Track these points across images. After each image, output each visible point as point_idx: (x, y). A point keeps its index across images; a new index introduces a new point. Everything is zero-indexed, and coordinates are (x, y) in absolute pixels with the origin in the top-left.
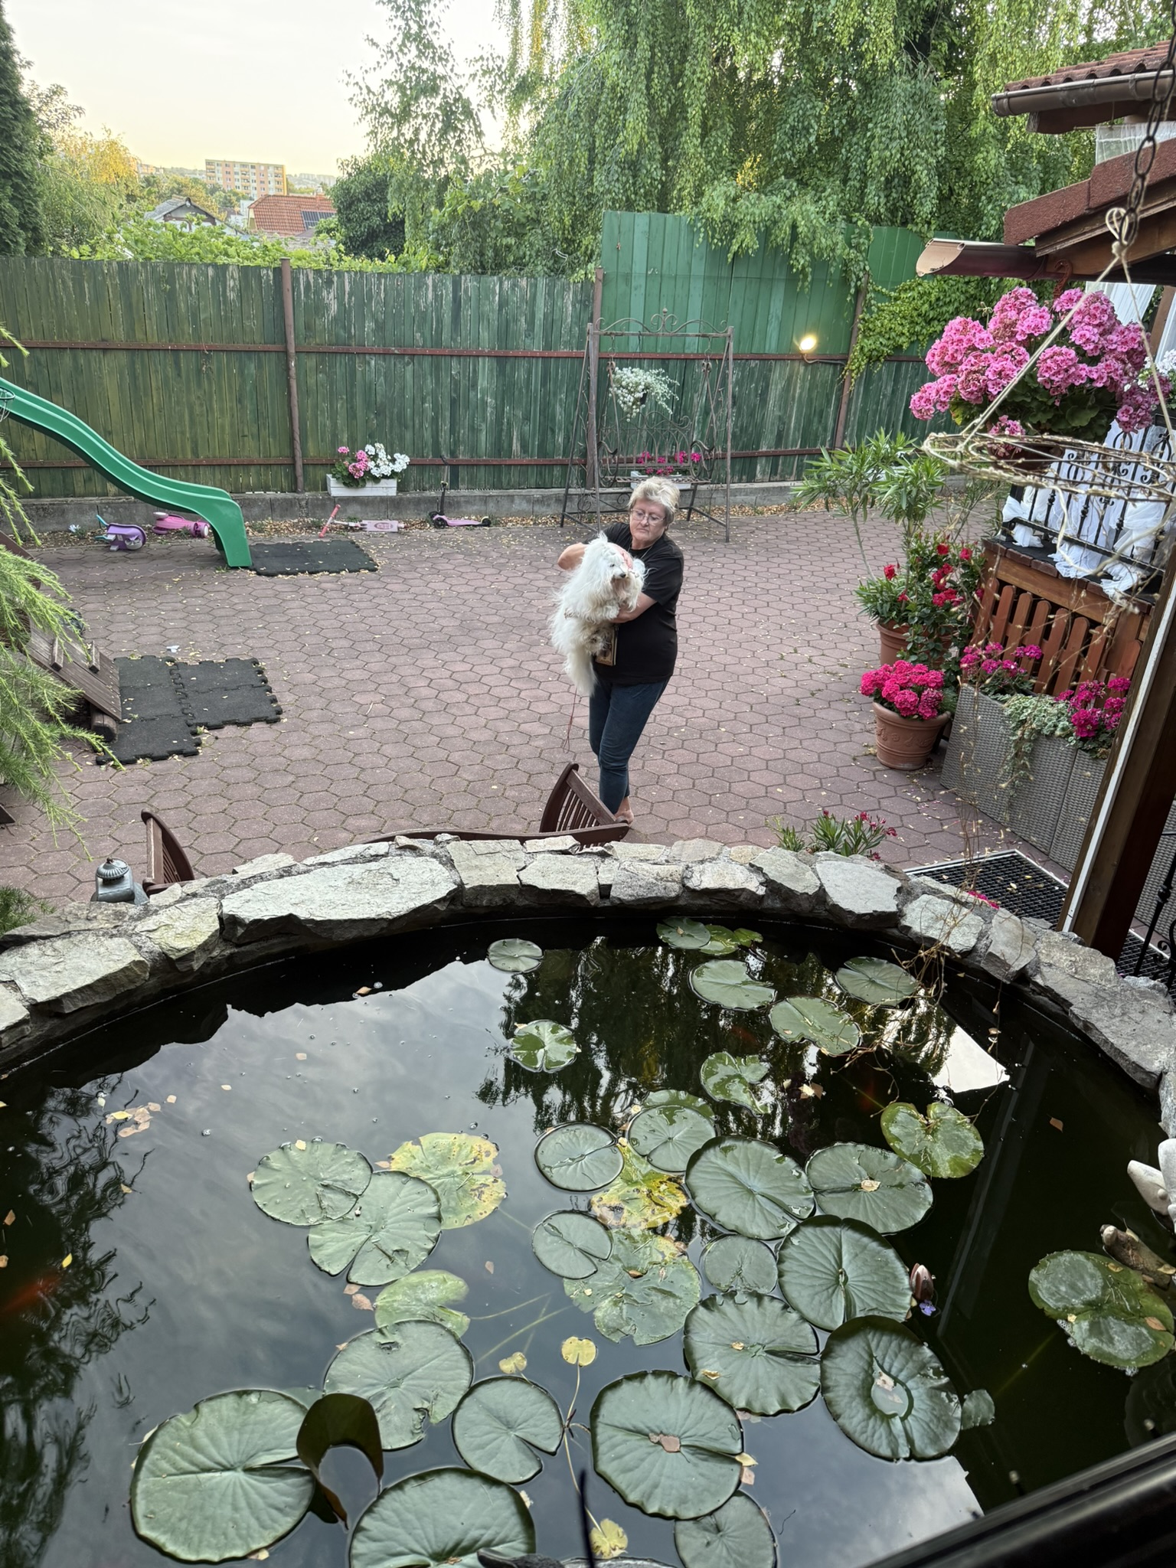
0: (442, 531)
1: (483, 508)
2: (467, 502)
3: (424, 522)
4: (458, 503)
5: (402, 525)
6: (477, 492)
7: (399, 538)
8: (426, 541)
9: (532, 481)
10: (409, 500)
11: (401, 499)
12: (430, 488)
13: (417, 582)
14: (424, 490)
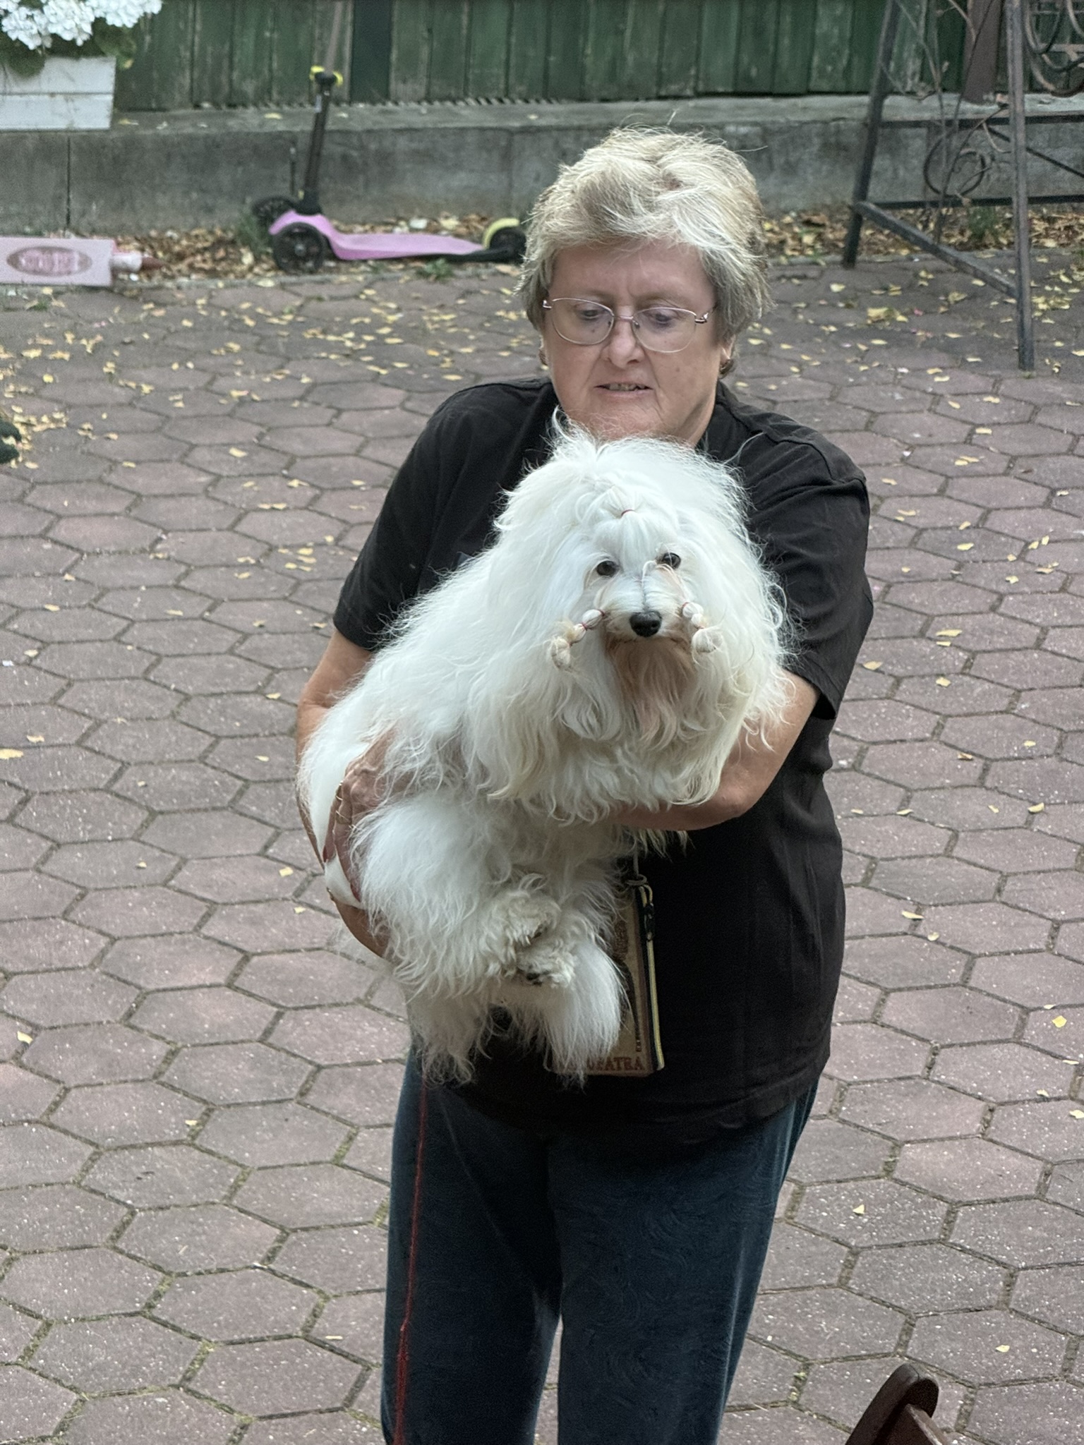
0: (307, 284)
1: (495, 181)
2: (425, 157)
3: (228, 244)
4: (385, 158)
5: (133, 258)
6: (470, 113)
7: (115, 313)
8: (235, 327)
9: (719, 65)
10: (168, 150)
11: (131, 143)
12: (262, 99)
13: (194, 509)
14: (234, 102)
